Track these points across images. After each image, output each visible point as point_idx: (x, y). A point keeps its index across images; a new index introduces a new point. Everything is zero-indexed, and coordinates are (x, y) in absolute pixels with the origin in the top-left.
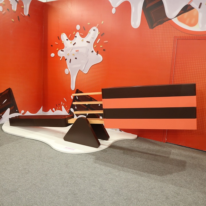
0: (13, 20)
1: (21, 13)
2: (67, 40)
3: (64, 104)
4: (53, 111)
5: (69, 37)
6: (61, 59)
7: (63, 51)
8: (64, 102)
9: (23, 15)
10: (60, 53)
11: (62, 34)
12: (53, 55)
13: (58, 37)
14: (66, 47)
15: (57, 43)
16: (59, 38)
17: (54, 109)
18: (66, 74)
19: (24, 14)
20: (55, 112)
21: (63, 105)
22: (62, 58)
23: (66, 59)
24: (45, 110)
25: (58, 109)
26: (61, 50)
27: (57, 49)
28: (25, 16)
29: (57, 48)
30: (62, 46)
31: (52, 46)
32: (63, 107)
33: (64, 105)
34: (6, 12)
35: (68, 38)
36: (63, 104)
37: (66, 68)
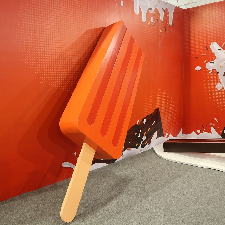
0: (161, 31)
1: (167, 23)
2: (220, 50)
3: (214, 125)
4: (198, 134)
5: (223, 46)
6: (210, 73)
7: (214, 63)
8: (214, 122)
9: (169, 25)
10: (209, 66)
11: (212, 43)
12: (198, 68)
13: (206, 47)
14: (218, 58)
15: (205, 55)
16: (208, 49)
17: (199, 131)
18: (217, 90)
19: (169, 23)
20: (201, 134)
21: (212, 126)
22: (212, 71)
23: (219, 72)
24: (186, 132)
25: (205, 131)
26: (211, 62)
27: (205, 62)
28: (170, 26)
29: (205, 60)
30: (211, 57)
31: (197, 58)
32: (212, 128)
33: (214, 127)
34: (156, 23)
35: (221, 47)
36: (212, 124)
37: (218, 83)
